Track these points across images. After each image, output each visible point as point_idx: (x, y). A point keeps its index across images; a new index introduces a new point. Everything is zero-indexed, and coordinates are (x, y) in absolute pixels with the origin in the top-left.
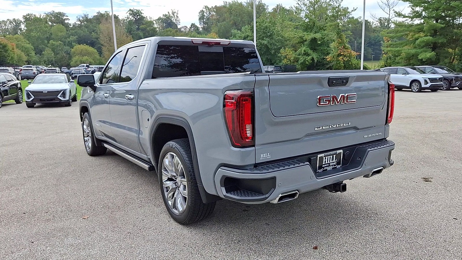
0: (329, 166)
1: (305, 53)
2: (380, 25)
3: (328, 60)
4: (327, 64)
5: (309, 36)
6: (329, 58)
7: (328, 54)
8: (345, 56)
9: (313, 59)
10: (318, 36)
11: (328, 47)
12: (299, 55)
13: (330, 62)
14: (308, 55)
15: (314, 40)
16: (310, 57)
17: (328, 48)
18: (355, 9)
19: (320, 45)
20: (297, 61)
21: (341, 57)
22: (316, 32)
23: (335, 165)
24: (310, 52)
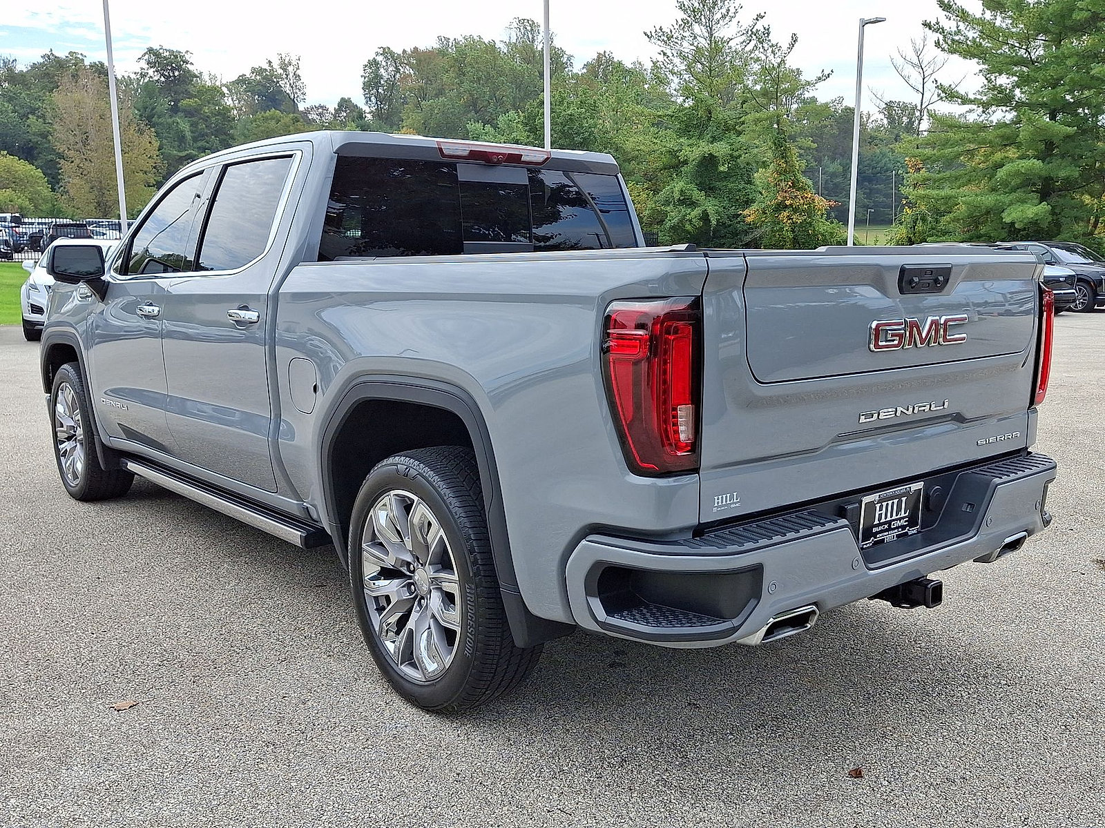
0: (890, 529)
1: (682, 198)
2: (889, 123)
3: (749, 220)
4: (746, 233)
5: (695, 150)
6: (751, 214)
7: (748, 203)
8: (796, 210)
9: (705, 217)
10: (720, 149)
11: (749, 182)
12: (667, 203)
13: (752, 227)
14: (693, 204)
15: (709, 161)
16: (697, 212)
17: (748, 186)
18: (826, 73)
19: (726, 176)
20: (661, 222)
21: (786, 214)
22: (714, 139)
23: (903, 527)
24: (697, 195)
